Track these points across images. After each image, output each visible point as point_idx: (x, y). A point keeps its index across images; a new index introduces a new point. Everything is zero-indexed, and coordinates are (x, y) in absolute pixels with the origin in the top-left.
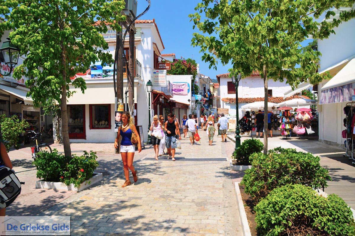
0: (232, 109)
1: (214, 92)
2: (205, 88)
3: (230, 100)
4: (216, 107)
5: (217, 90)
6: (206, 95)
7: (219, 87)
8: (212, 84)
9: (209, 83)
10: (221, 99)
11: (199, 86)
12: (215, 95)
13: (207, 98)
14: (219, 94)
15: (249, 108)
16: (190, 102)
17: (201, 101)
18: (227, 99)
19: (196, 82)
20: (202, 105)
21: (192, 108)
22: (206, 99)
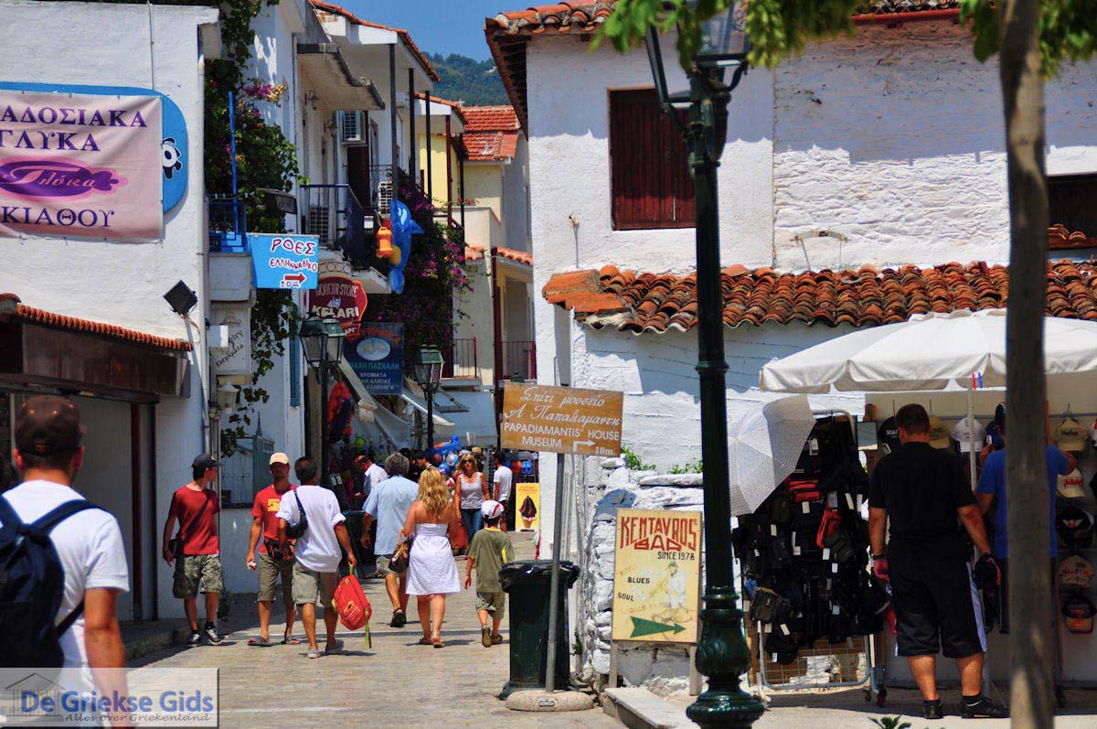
0: (659, 397)
1: (461, 198)
2: (359, 163)
3: (637, 301)
4: (487, 376)
5: (494, 179)
6: (373, 239)
7: (521, 156)
8: (440, 109)
9: (402, 98)
10: (539, 282)
11: (292, 133)
12: (478, 233)
13: (384, 266)
14: (515, 223)
15: (846, 383)
16: (196, 314)
17: (316, 298)
18: (607, 281)
19: (259, 92)
20: (332, 349)
21: (215, 378)
22: (373, 281)
